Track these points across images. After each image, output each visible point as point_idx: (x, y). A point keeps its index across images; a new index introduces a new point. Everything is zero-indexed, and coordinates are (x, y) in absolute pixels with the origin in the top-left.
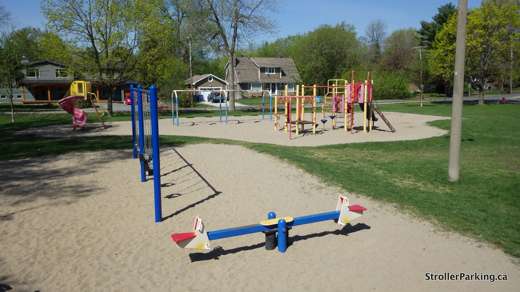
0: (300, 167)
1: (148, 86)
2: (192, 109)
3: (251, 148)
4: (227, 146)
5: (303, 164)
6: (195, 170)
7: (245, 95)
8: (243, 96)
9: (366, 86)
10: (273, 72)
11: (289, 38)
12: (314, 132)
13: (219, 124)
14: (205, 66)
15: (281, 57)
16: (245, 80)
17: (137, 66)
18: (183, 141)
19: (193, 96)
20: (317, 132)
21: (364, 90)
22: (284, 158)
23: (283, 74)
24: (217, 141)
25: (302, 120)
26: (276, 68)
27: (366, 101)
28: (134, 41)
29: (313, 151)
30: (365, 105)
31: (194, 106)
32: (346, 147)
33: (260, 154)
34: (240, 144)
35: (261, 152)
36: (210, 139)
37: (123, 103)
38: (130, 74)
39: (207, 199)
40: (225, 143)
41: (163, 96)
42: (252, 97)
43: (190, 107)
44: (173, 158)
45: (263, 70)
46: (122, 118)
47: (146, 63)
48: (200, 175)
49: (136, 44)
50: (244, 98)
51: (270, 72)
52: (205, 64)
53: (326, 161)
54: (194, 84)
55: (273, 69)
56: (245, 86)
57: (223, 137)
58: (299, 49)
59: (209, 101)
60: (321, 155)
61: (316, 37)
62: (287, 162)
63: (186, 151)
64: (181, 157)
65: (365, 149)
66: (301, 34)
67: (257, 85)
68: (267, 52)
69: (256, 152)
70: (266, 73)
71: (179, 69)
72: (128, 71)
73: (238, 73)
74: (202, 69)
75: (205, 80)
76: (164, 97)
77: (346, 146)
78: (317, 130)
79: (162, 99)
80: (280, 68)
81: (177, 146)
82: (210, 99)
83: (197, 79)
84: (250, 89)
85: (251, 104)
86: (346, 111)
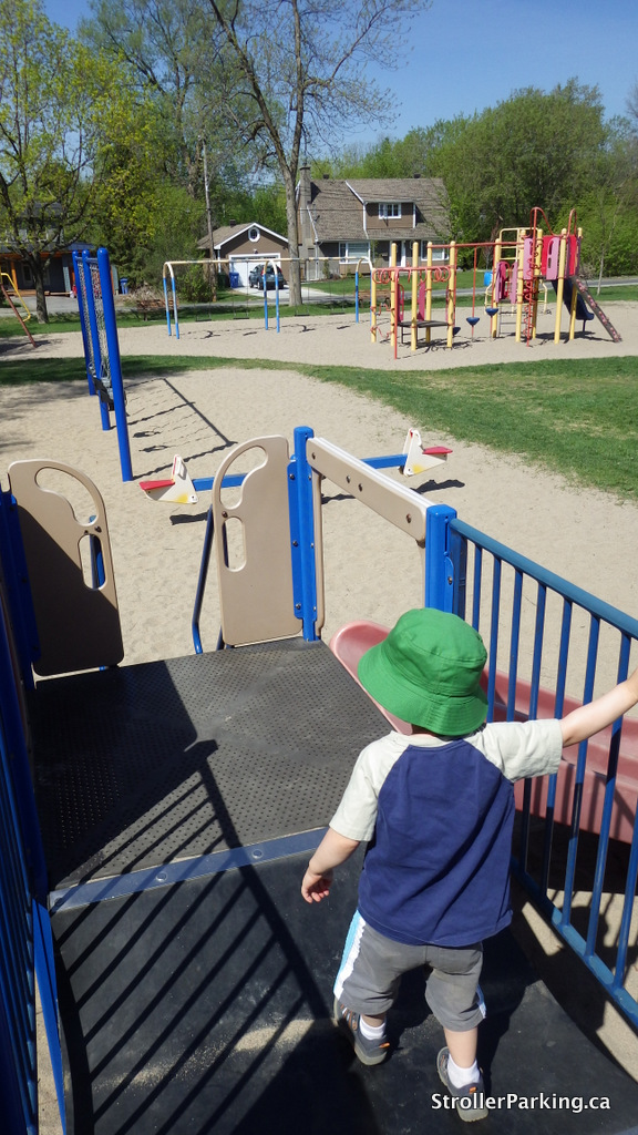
0: (388, 403)
1: (118, 255)
2: (215, 304)
3: (310, 375)
4: (268, 371)
5: (397, 399)
6: (197, 412)
7: (331, 271)
8: (326, 272)
9: (563, 242)
10: (396, 214)
11: (440, 126)
12: (449, 344)
13: (263, 334)
14: (244, 204)
15: (417, 177)
16: (333, 235)
17: (89, 211)
18: (183, 364)
19: (217, 275)
20: (455, 345)
21: (560, 249)
22: (367, 388)
23: (420, 219)
24: (247, 364)
25: (427, 318)
26: (403, 204)
27: (561, 274)
28: (78, 154)
29: (429, 378)
30: (561, 283)
31: (219, 299)
32: (497, 370)
33: (325, 384)
34: (292, 369)
35: (327, 380)
36: (236, 360)
37: (69, 296)
38: (76, 228)
39: (212, 452)
40: (264, 367)
41: (152, 277)
42: (349, 274)
43: (210, 300)
44: (160, 394)
45: (373, 209)
46: (68, 325)
47: (107, 202)
48: (205, 419)
49: (83, 158)
50: (331, 277)
51: (390, 214)
52: (243, 200)
53: (446, 395)
54: (218, 247)
55: (396, 206)
56: (331, 248)
57: (262, 356)
58: (459, 153)
59: (252, 287)
60: (442, 383)
61: (501, 123)
62: (368, 396)
63: (187, 382)
64: (177, 392)
65: (535, 373)
66: (466, 117)
67: (359, 246)
68: (384, 164)
69: (318, 381)
70: (380, 217)
71: (184, 214)
72: (72, 223)
73: (317, 219)
74: (236, 210)
75: (243, 239)
76: (155, 280)
77: (497, 368)
78: (457, 340)
79: (150, 284)
80: (412, 204)
81: (171, 374)
82: (255, 280)
83: (226, 234)
84: (343, 254)
85: (344, 291)
86: (520, 299)
